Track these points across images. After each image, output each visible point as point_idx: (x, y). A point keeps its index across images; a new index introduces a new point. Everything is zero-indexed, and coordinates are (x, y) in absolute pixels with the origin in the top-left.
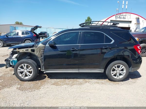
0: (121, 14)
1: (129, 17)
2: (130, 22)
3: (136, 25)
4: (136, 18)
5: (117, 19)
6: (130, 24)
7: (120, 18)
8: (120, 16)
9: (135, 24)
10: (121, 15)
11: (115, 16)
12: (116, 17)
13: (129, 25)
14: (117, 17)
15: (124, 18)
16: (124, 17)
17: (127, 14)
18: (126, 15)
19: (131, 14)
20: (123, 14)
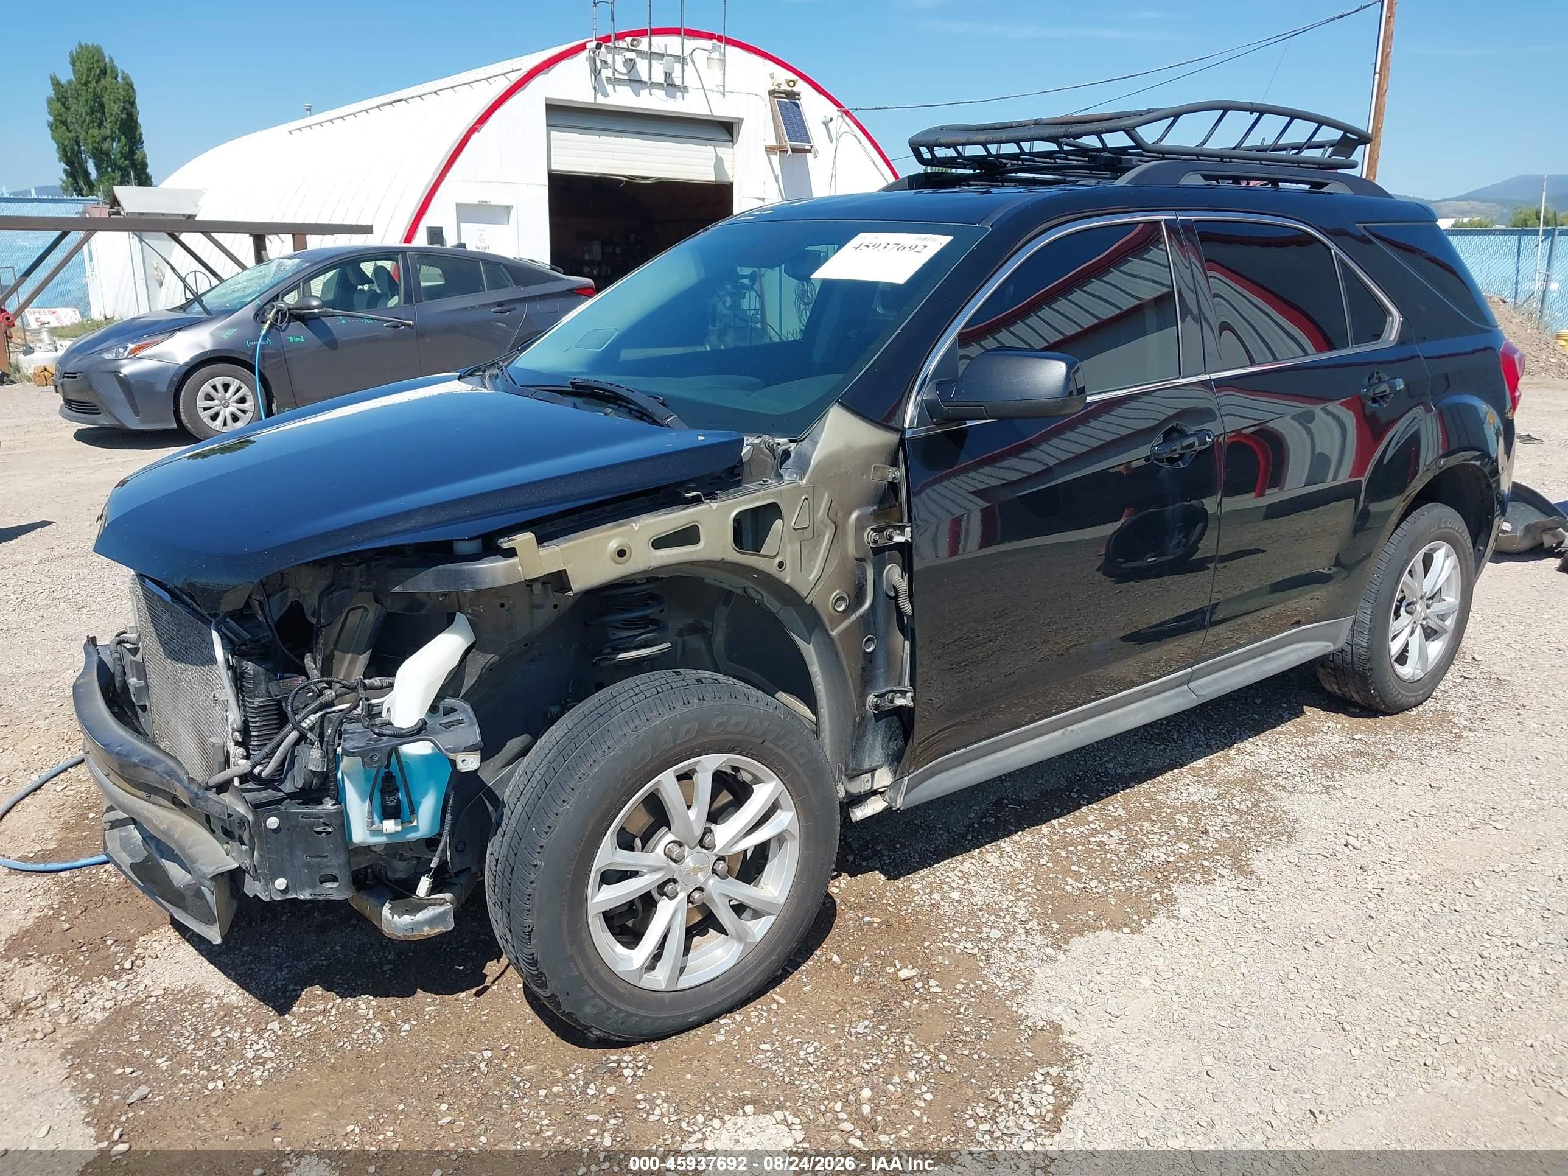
0: (644, 43)
1: (711, 78)
2: (727, 129)
3: (775, 159)
4: (772, 93)
5: (609, 88)
6: (724, 152)
7: (635, 82)
8: (631, 64)
9: (770, 150)
10: (640, 53)
11: (584, 54)
12: (596, 72)
13: (719, 164)
14: (606, 73)
15: (670, 86)
16: (668, 75)
17: (691, 43)
18: (682, 60)
19: (731, 50)
20: (659, 43)
